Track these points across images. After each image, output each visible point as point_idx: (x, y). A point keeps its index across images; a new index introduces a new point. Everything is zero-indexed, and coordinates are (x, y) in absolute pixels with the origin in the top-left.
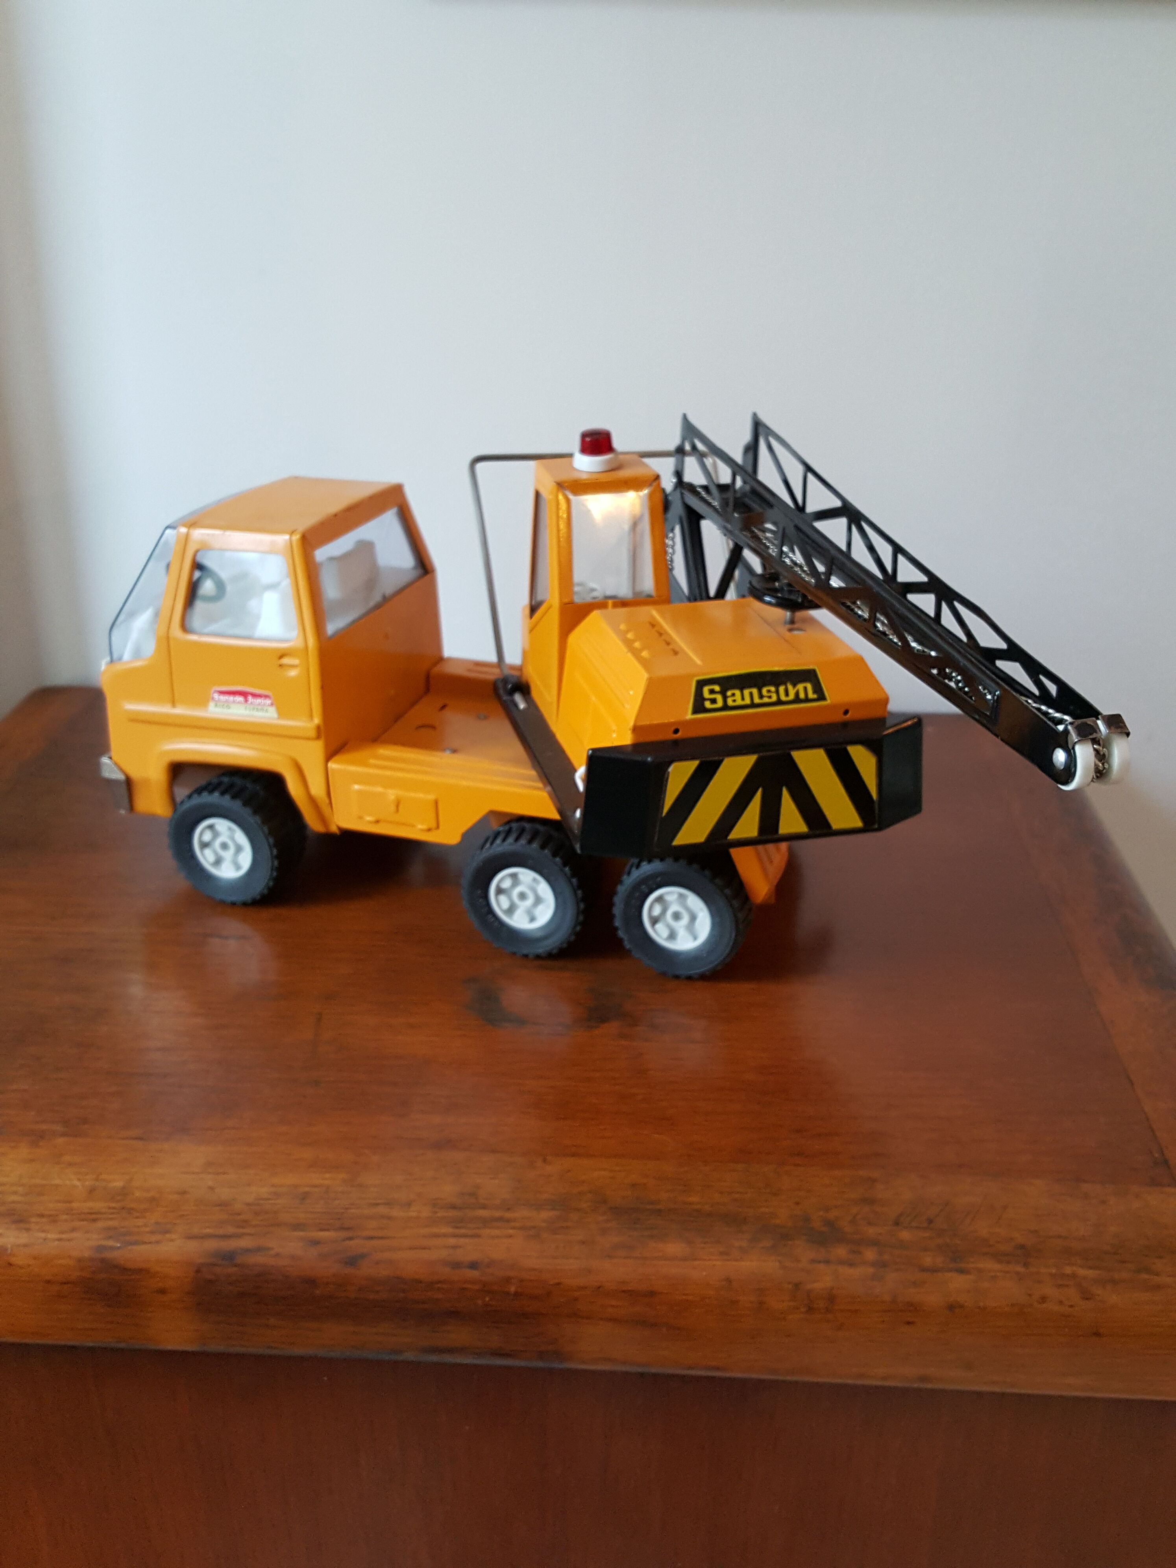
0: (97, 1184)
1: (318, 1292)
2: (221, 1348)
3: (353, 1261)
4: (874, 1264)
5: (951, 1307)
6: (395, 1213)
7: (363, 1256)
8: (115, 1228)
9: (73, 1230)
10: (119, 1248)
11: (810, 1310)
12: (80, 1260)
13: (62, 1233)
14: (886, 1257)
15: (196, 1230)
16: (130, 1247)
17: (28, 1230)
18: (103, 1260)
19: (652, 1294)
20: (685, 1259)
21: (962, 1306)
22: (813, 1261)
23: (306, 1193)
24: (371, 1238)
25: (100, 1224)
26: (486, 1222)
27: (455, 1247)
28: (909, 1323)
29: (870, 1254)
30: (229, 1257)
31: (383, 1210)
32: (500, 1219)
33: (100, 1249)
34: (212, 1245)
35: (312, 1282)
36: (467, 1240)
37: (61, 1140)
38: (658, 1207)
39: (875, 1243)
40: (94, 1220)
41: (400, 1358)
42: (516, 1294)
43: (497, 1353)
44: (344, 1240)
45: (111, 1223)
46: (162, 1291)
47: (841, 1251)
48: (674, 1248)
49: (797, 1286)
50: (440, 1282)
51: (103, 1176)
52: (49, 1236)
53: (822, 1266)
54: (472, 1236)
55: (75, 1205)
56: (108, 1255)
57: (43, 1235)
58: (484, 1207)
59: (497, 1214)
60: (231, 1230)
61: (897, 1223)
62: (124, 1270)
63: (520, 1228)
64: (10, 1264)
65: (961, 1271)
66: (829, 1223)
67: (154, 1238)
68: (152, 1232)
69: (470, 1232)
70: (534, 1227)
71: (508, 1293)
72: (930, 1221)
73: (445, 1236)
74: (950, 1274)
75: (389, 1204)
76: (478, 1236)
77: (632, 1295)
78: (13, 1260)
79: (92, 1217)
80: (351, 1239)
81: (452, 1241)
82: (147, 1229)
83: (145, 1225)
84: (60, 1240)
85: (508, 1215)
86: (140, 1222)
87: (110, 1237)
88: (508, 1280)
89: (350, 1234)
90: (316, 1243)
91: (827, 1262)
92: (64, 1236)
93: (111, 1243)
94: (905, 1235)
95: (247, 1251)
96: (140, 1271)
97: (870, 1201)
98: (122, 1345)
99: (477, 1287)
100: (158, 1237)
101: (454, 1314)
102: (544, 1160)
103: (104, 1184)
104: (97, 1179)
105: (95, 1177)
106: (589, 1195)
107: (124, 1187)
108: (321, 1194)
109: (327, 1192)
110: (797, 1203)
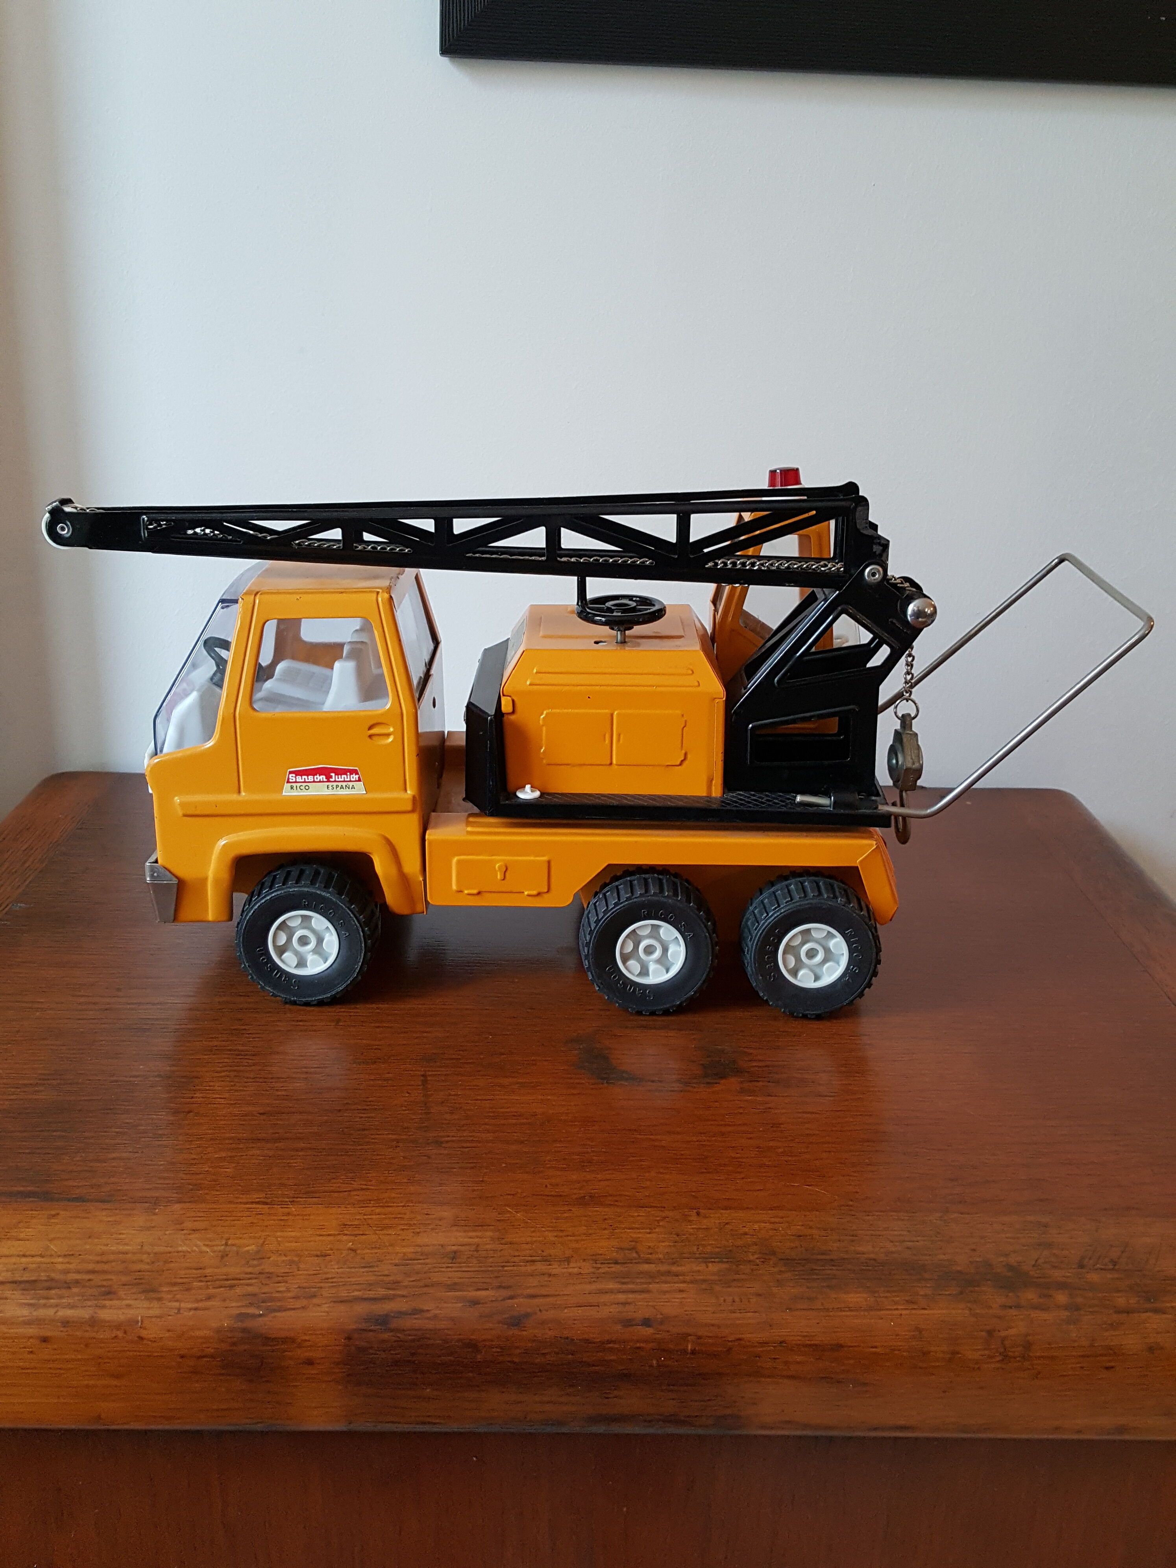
0: (228, 1249)
1: (479, 1356)
2: (369, 1427)
3: (517, 1322)
4: (1066, 1308)
5: (1151, 1349)
6: (555, 1269)
7: (527, 1315)
8: (255, 1295)
9: (209, 1298)
10: (260, 1315)
11: (1006, 1358)
12: (218, 1331)
13: (197, 1301)
14: (1079, 1300)
15: (344, 1294)
16: (273, 1315)
17: (159, 1299)
18: (244, 1330)
19: (839, 1347)
20: (870, 1309)
21: (1162, 1348)
22: (1004, 1307)
23: (455, 1252)
24: (534, 1296)
25: (238, 1290)
26: (652, 1277)
27: (624, 1304)
28: (1107, 1368)
29: (1062, 1298)
30: (383, 1321)
31: (540, 1267)
32: (669, 1273)
33: (242, 1317)
34: (361, 1309)
35: (473, 1346)
36: (638, 1296)
37: (178, 1207)
38: (832, 1257)
39: (1062, 1286)
40: (232, 1287)
41: (565, 1430)
42: (693, 1352)
43: (672, 1419)
44: (504, 1300)
45: (250, 1289)
46: (310, 1362)
47: (1030, 1295)
48: (856, 1298)
49: (990, 1333)
50: (609, 1342)
51: (233, 1241)
52: (183, 1305)
53: (1013, 1312)
54: (642, 1291)
55: (208, 1271)
56: (249, 1324)
57: (177, 1304)
58: (648, 1262)
59: (664, 1268)
60: (382, 1292)
61: (1081, 1266)
62: (267, 1340)
63: (692, 1282)
64: (141, 1338)
65: (1156, 1311)
66: (1010, 1268)
67: (298, 1304)
68: (296, 1298)
69: (638, 1287)
70: (704, 1281)
71: (685, 1351)
72: (1115, 1263)
73: (611, 1291)
74: (1144, 1316)
75: (546, 1260)
76: (648, 1291)
77: (817, 1349)
78: (144, 1333)
79: (230, 1283)
80: (511, 1298)
81: (622, 1297)
82: (289, 1295)
83: (288, 1290)
84: (196, 1309)
85: (674, 1269)
86: (282, 1287)
87: (251, 1304)
88: (685, 1337)
89: (509, 1293)
90: (475, 1302)
91: (1018, 1307)
92: (200, 1305)
93: (252, 1310)
94: (1094, 1277)
95: (401, 1314)
96: (285, 1340)
97: (1050, 1245)
98: (259, 1427)
99: (651, 1345)
100: (304, 1302)
101: (626, 1377)
102: (698, 1214)
103: (235, 1248)
104: (226, 1244)
105: (224, 1242)
106: (755, 1247)
107: (258, 1252)
108: (471, 1253)
109: (477, 1251)
110: (974, 1250)
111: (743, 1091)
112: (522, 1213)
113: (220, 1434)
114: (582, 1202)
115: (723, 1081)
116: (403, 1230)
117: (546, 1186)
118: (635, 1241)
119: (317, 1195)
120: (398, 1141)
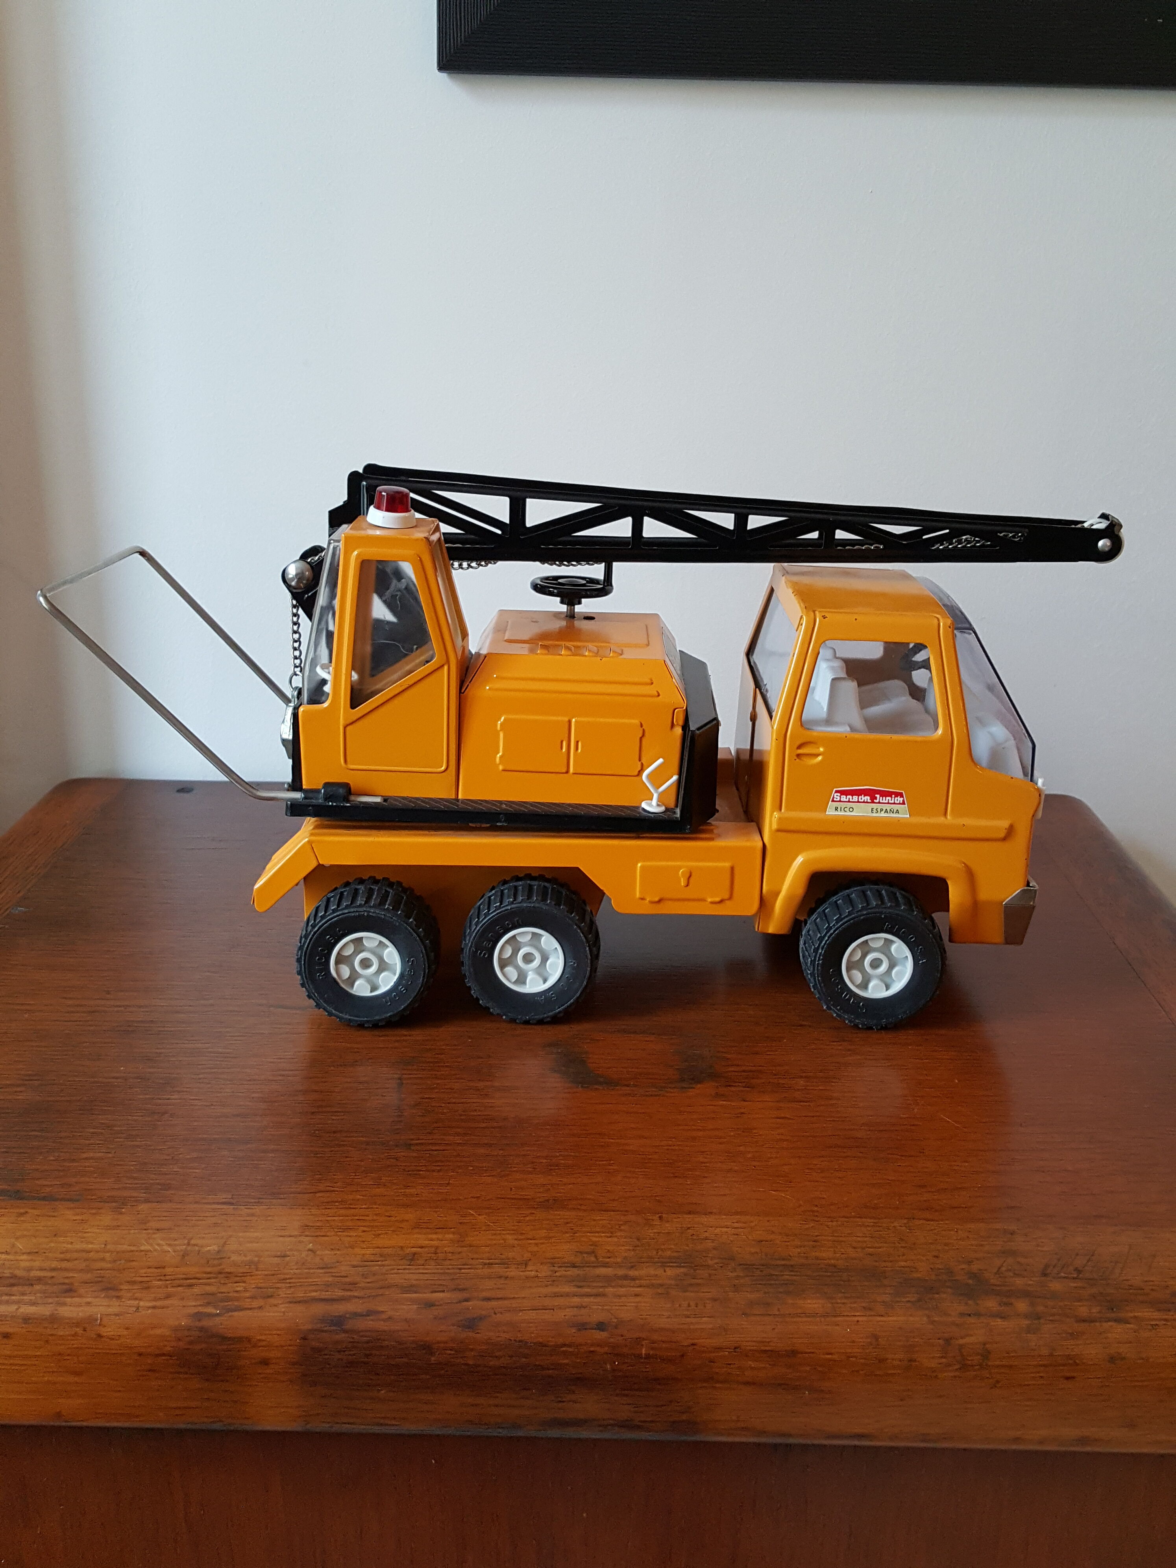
0: (189, 1248)
1: (433, 1359)
2: (323, 1427)
3: (471, 1324)
4: (1026, 1316)
5: (1112, 1359)
6: (513, 1272)
7: (481, 1318)
8: (213, 1294)
9: (168, 1297)
10: (217, 1315)
11: (964, 1367)
12: (176, 1329)
13: (155, 1299)
14: (1040, 1308)
15: (300, 1294)
16: (230, 1314)
17: (118, 1297)
18: (201, 1329)
19: (794, 1353)
20: (826, 1315)
21: (1123, 1359)
22: (962, 1315)
23: (414, 1254)
24: (489, 1299)
25: (196, 1290)
26: (609, 1280)
27: (581, 1307)
28: (1067, 1378)
29: (1022, 1306)
30: (338, 1322)
31: (498, 1270)
32: (626, 1277)
33: (198, 1316)
34: (319, 1309)
35: (427, 1348)
36: (592, 1299)
37: (143, 1207)
38: (792, 1263)
39: (1026, 1294)
40: (191, 1286)
41: (520, 1433)
42: (648, 1356)
43: (626, 1425)
44: (460, 1302)
45: (208, 1289)
46: (265, 1362)
47: (991, 1304)
48: (813, 1304)
49: (948, 1341)
50: (565, 1345)
51: (192, 1242)
52: (142, 1304)
53: (972, 1320)
54: (597, 1295)
55: (168, 1270)
56: (206, 1323)
57: (136, 1303)
58: (606, 1265)
59: (621, 1272)
60: (340, 1293)
61: (1045, 1275)
62: (224, 1338)
63: (648, 1286)
64: (100, 1336)
65: (1118, 1320)
66: (973, 1275)
67: (255, 1304)
68: (253, 1298)
69: (595, 1291)
70: (661, 1285)
71: (639, 1356)
72: (1079, 1271)
73: (567, 1295)
74: (1106, 1325)
75: (505, 1263)
76: (604, 1295)
77: (772, 1355)
78: (104, 1331)
79: (189, 1282)
80: (467, 1300)
81: (576, 1300)
82: (247, 1295)
83: (246, 1290)
84: (154, 1307)
85: (632, 1273)
86: (240, 1287)
87: (208, 1304)
88: (638, 1341)
89: (465, 1295)
90: (430, 1305)
91: (978, 1315)
92: (158, 1303)
93: (210, 1310)
94: (1056, 1286)
95: (356, 1315)
96: (240, 1339)
97: (1013, 1253)
98: (217, 1426)
99: (605, 1350)
100: (260, 1302)
101: (580, 1381)
102: (660, 1218)
103: (197, 1248)
104: (188, 1244)
105: (186, 1242)
106: (715, 1252)
107: (219, 1252)
108: (430, 1255)
109: (436, 1253)
110: (936, 1257)
111: (718, 1096)
112: (484, 1216)
113: (180, 1432)
114: (547, 1205)
115: (699, 1086)
116: (364, 1231)
117: (511, 1189)
118: (595, 1244)
119: (282, 1196)
120: (368, 1143)
